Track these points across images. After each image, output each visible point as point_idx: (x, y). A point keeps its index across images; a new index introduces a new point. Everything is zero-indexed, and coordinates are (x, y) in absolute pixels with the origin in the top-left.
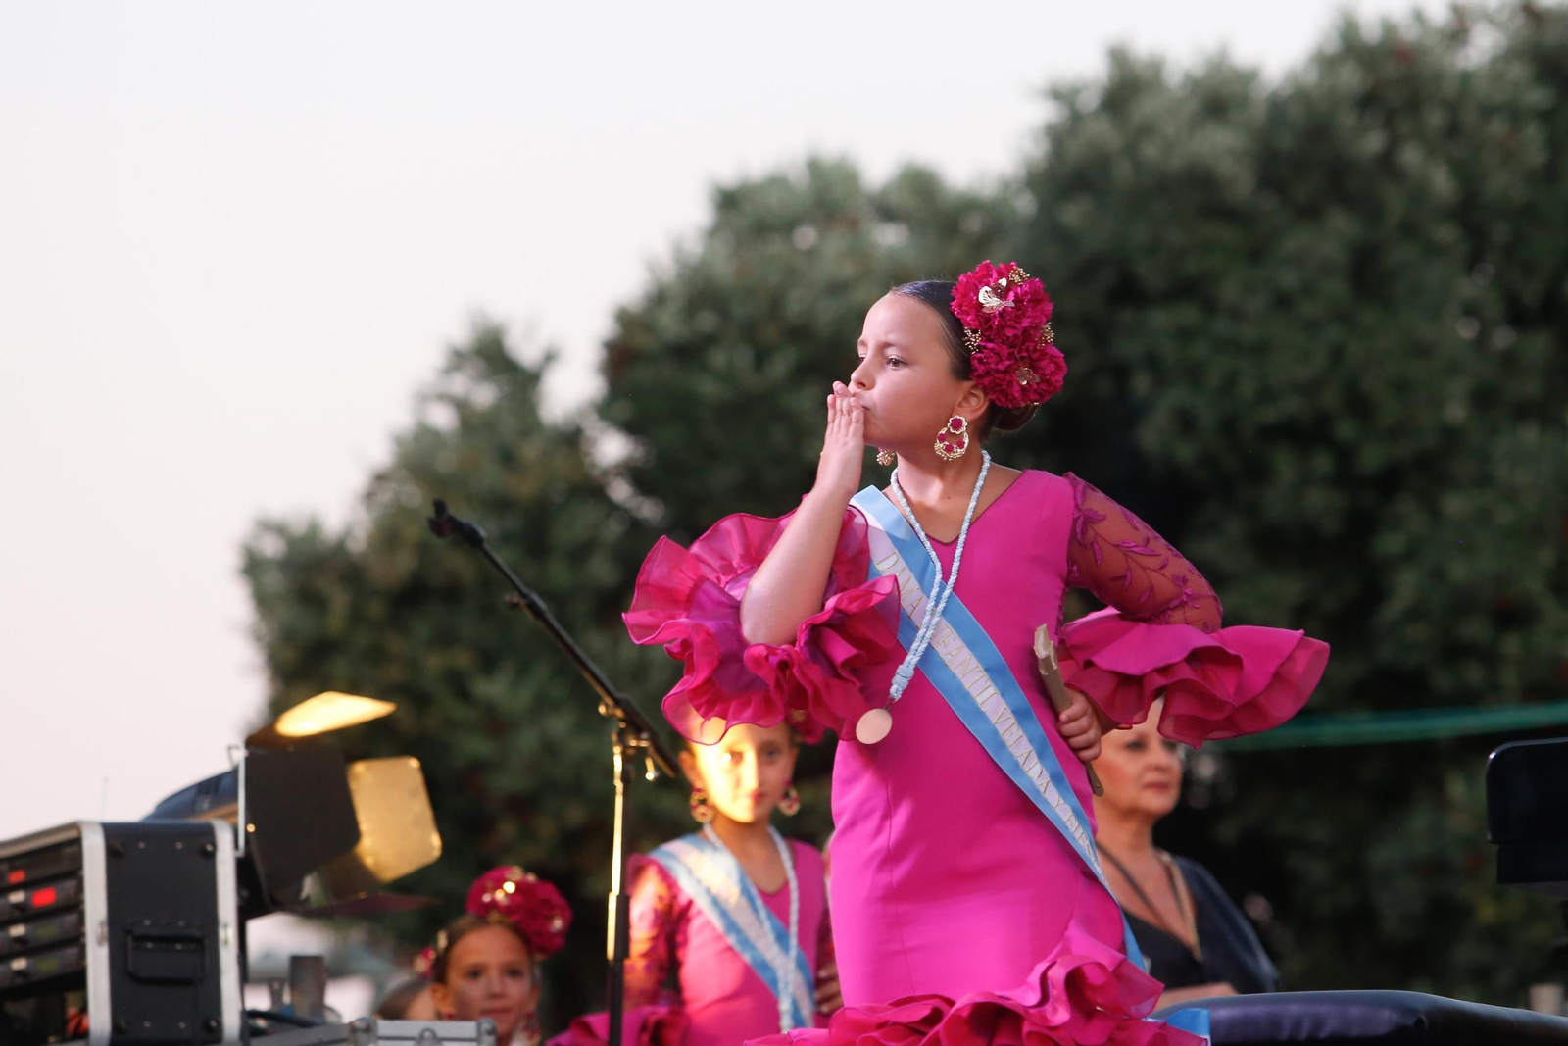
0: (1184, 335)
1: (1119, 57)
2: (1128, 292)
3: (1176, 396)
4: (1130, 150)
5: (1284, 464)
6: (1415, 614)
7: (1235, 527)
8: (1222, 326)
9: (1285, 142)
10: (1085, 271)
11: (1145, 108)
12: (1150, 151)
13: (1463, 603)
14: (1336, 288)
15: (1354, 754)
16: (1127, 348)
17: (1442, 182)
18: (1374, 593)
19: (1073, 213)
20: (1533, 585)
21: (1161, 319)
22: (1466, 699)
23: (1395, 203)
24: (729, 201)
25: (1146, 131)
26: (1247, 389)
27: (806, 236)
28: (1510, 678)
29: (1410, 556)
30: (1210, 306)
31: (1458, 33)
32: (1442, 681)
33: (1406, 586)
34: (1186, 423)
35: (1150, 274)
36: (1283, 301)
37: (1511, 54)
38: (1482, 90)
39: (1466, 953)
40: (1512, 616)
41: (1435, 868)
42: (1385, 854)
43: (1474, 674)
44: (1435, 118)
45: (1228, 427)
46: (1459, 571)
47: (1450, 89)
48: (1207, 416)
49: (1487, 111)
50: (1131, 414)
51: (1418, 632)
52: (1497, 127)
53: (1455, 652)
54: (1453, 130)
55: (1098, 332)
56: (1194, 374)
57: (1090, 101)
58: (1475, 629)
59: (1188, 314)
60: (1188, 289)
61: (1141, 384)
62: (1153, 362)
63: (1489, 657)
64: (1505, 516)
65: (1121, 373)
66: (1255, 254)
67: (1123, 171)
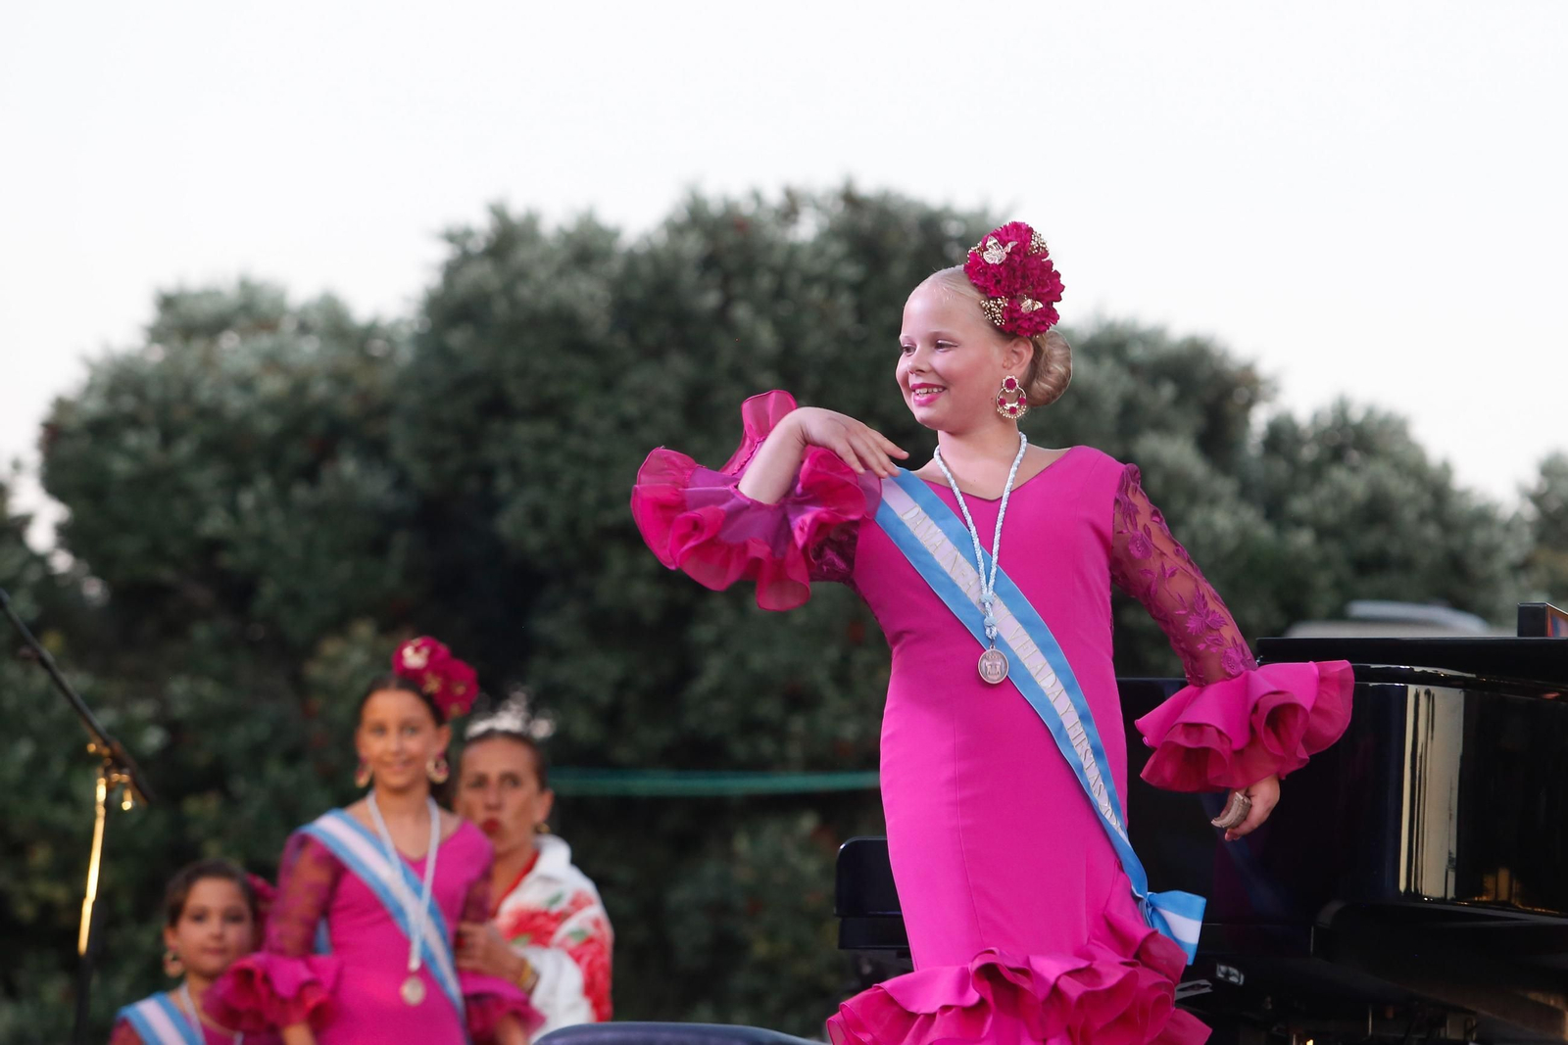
0: (543, 446)
1: (498, 213)
2: (497, 407)
3: (533, 494)
4: (508, 290)
5: (617, 560)
6: (719, 692)
7: (572, 610)
8: (574, 442)
9: (636, 293)
10: (464, 385)
11: (523, 254)
12: (524, 292)
13: (761, 685)
14: (672, 418)
15: (659, 804)
16: (494, 453)
17: (766, 337)
18: (687, 672)
19: (458, 339)
20: (820, 676)
21: (524, 431)
22: (759, 765)
23: (726, 350)
24: (168, 303)
25: (522, 275)
26: (590, 496)
27: (229, 341)
28: (794, 751)
29: (720, 644)
30: (566, 425)
31: (790, 211)
32: (740, 749)
33: (714, 670)
34: (537, 518)
35: (519, 394)
36: (626, 425)
37: (833, 233)
38: (804, 260)
39: (742, 981)
40: (801, 700)
41: (720, 909)
42: (681, 895)
43: (767, 746)
44: (765, 282)
45: (572, 526)
46: (758, 661)
47: (778, 258)
48: (557, 513)
49: (809, 280)
50: (492, 505)
51: (720, 707)
52: (816, 293)
53: (751, 726)
54: (779, 293)
55: (471, 439)
56: (549, 479)
57: (477, 245)
58: (768, 708)
59: (547, 429)
60: (548, 409)
61: (504, 483)
62: (514, 465)
63: (779, 733)
64: (799, 618)
65: (488, 473)
66: (608, 384)
67: (500, 308)
